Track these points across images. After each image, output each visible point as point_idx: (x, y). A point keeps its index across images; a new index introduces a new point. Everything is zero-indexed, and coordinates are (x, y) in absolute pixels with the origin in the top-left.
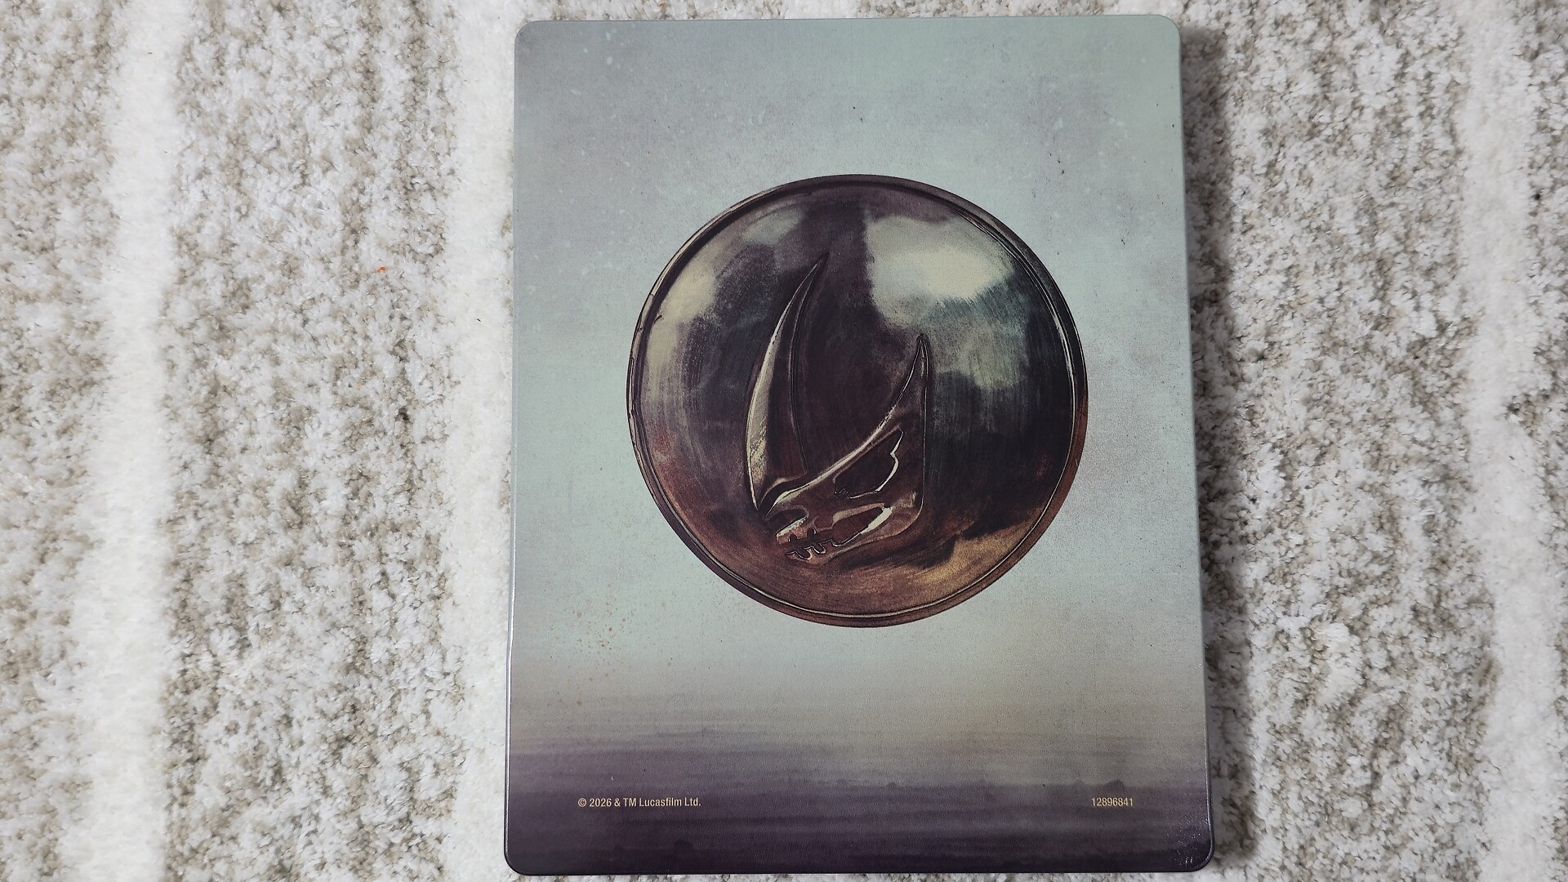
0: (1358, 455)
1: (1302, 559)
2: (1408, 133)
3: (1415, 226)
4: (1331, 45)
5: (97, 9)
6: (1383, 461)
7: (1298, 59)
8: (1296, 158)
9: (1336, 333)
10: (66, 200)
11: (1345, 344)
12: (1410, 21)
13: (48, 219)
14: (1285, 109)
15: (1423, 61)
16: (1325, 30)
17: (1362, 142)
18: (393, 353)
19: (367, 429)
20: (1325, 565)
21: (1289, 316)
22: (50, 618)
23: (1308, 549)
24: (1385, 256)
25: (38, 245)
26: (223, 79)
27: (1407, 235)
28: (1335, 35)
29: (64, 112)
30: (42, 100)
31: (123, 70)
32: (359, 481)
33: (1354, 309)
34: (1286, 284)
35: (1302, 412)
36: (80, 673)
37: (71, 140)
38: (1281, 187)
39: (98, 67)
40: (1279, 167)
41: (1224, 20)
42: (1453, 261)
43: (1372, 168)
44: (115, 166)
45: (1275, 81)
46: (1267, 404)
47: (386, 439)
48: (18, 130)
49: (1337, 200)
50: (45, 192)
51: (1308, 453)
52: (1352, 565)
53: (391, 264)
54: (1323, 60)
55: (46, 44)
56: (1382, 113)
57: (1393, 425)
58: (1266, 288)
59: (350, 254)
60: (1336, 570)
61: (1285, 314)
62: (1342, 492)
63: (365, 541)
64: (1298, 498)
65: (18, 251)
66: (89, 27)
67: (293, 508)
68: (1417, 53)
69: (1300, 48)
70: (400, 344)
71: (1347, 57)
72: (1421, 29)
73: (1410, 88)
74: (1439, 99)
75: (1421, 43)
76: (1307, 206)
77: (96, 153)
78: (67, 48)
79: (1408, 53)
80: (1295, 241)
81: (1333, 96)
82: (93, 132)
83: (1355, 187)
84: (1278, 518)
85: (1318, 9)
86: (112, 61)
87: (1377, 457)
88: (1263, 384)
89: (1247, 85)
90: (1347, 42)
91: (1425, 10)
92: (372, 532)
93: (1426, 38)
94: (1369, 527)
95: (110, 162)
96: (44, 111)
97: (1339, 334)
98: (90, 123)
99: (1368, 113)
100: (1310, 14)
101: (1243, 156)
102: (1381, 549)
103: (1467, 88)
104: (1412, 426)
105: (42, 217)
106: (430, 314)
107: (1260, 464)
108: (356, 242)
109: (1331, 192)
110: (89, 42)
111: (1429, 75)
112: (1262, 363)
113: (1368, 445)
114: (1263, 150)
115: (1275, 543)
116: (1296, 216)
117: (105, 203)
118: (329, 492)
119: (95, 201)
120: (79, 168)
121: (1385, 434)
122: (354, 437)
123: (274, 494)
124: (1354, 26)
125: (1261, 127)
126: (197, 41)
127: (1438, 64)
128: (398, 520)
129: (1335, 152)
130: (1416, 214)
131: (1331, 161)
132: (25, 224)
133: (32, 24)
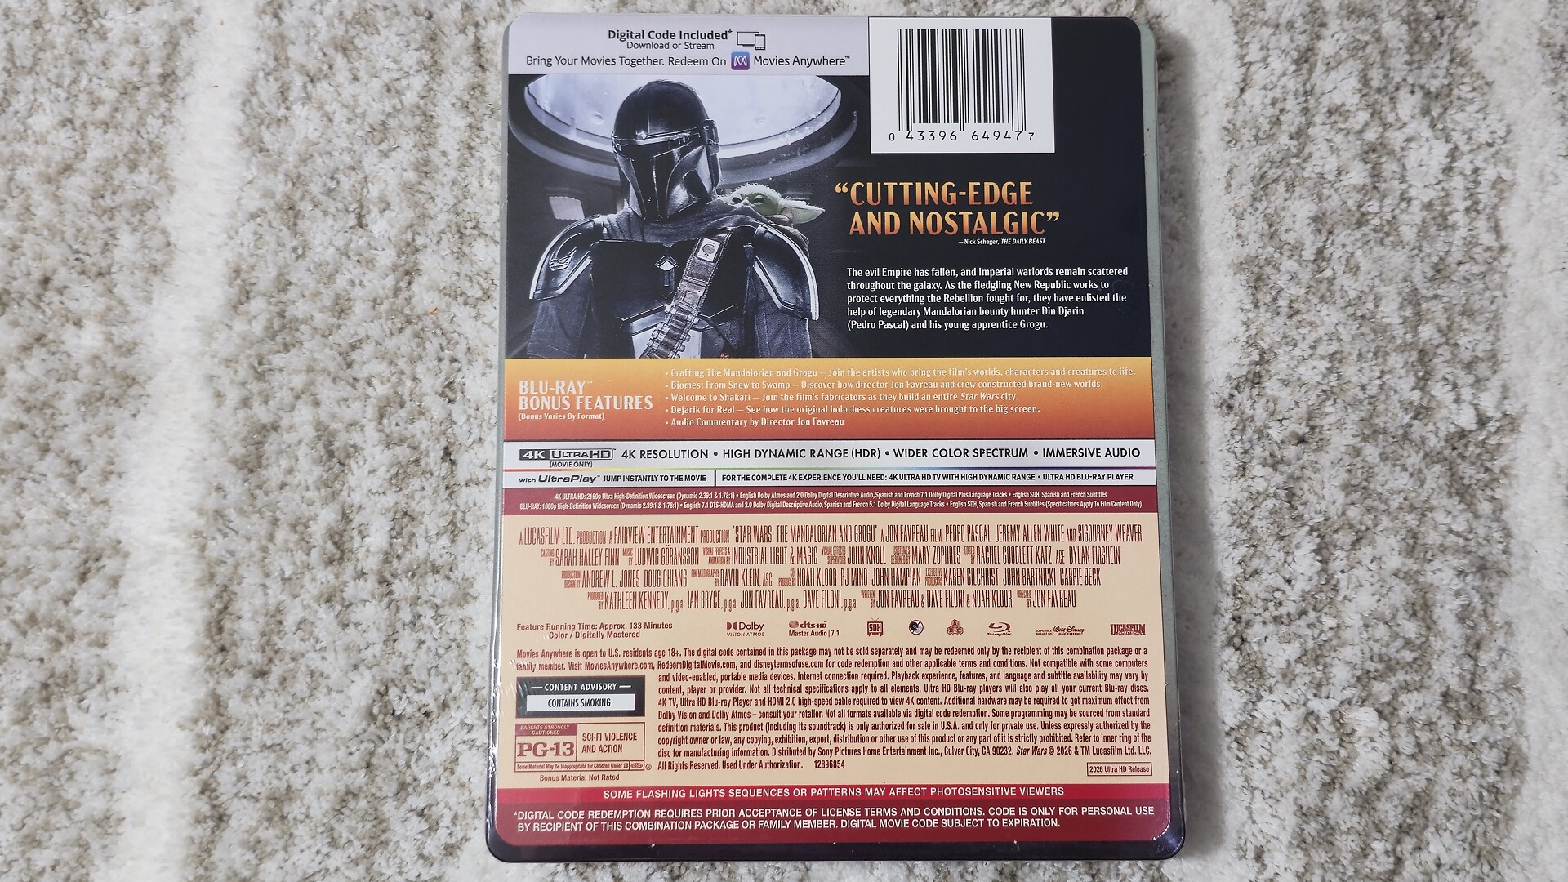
0: (1393, 541)
1: (1334, 642)
2: (1454, 227)
3: (1458, 319)
4: (1382, 136)
5: (165, 38)
6: (1419, 549)
7: (1349, 149)
8: (1344, 246)
9: (1377, 421)
10: (126, 227)
11: (1385, 432)
12: (1459, 116)
13: (106, 244)
14: (1335, 197)
15: (1471, 157)
16: (1377, 122)
17: (1409, 233)
18: (442, 395)
19: (412, 469)
20: (1357, 649)
21: (1331, 402)
22: (86, 640)
23: (1341, 633)
24: (1428, 347)
25: (95, 270)
26: (288, 114)
27: (1449, 327)
28: (1386, 126)
29: (127, 139)
30: (106, 125)
31: (190, 101)
32: (404, 519)
33: (1395, 398)
34: (1330, 370)
35: (1340, 497)
36: (115, 699)
37: (133, 167)
38: (1328, 273)
39: (164, 95)
40: (1327, 253)
41: (1279, 106)
42: (1494, 356)
43: (1418, 260)
44: (176, 195)
45: (1327, 168)
46: (1306, 487)
47: (432, 480)
48: (80, 155)
49: (1382, 289)
50: (105, 218)
51: (1344, 538)
52: (1384, 650)
53: (443, 306)
54: (1374, 151)
55: (113, 69)
56: (1429, 206)
57: (1429, 515)
58: (1310, 373)
59: (403, 295)
60: (1368, 655)
61: (1328, 399)
62: (1377, 577)
63: (406, 582)
64: (1333, 582)
65: (75, 275)
66: (157, 54)
67: (335, 544)
68: (1465, 148)
69: (1351, 138)
70: (450, 385)
71: (1398, 149)
72: (1470, 125)
73: (1458, 182)
74: (1485, 195)
75: (1470, 138)
76: (1353, 294)
77: (158, 181)
78: (133, 74)
79: (1456, 148)
80: (1340, 328)
81: (1382, 186)
82: (155, 160)
83: (1400, 277)
84: (1312, 601)
85: (1371, 100)
86: (179, 90)
87: (1413, 545)
88: (1303, 467)
89: (1299, 171)
90: (1398, 134)
91: (1475, 107)
92: (413, 573)
93: (1475, 134)
94: (1401, 613)
95: (171, 191)
96: (107, 136)
97: (1379, 422)
98: (153, 151)
99: (1416, 206)
100: (1362, 105)
101: (1292, 242)
102: (1413, 636)
103: (1513, 185)
104: (1448, 517)
105: (100, 243)
106: (480, 359)
107: (1298, 546)
108: (410, 283)
109: (1377, 282)
110: (155, 69)
111: (1476, 171)
112: (1302, 446)
113: (1403, 532)
114: (1312, 237)
115: (1309, 626)
116: (1341, 303)
117: (164, 232)
118: (372, 529)
119: (154, 229)
120: (140, 195)
121: (1421, 523)
122: (399, 477)
123: (318, 531)
124: (1405, 119)
125: (1311, 214)
126: (261, 74)
127: (1486, 160)
128: (439, 562)
129: (1381, 243)
130: (1459, 308)
131: (1378, 250)
132: (83, 249)
133: (99, 49)
